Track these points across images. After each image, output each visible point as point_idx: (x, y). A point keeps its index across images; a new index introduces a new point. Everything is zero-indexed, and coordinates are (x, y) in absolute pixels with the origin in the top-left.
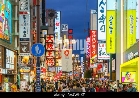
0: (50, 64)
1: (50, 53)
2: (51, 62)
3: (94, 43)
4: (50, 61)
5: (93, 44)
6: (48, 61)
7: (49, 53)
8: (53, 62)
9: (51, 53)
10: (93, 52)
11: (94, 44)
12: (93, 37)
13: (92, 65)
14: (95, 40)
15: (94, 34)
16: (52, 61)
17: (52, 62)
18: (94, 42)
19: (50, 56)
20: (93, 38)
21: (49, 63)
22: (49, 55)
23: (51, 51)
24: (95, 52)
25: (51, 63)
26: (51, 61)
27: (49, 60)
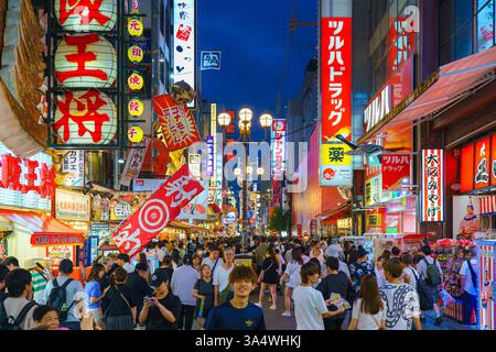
0: (82, 131)
1: (82, 50)
2: (87, 118)
3: (335, 77)
4: (80, 108)
5: (332, 79)
6: (65, 109)
7: (74, 50)
8: (106, 118)
9: (90, 48)
10: (333, 114)
11: (337, 79)
12: (330, 47)
13: (328, 175)
14: (341, 62)
15: (336, 32)
16: (100, 112)
17: (100, 120)
18: (335, 70)
19: (81, 72)
20: (332, 54)
21: (74, 127)
22: (74, 66)
23: (92, 37)
24: (340, 115)
25: (90, 125)
26: (93, 108)
27: (73, 105)
